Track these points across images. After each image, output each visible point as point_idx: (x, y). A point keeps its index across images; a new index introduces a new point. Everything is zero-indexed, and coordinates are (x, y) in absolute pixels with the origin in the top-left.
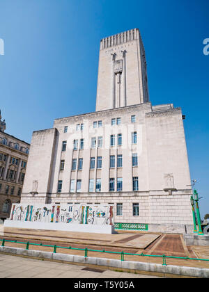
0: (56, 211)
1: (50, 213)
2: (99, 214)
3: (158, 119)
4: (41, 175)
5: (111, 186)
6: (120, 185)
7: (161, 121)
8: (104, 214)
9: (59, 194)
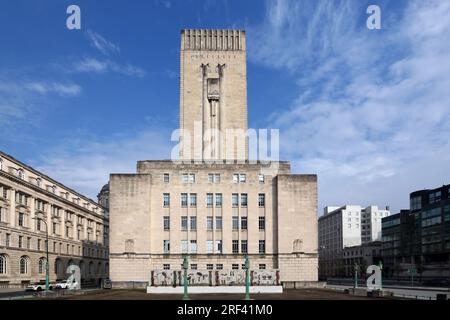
3: (292, 184)
5: (235, 247)
6: (245, 247)
7: (295, 187)
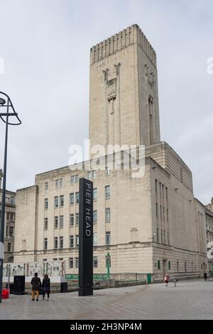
0: (26, 268)
1: (23, 270)
2: (54, 268)
4: (28, 234)
8: (58, 268)
9: (46, 251)
